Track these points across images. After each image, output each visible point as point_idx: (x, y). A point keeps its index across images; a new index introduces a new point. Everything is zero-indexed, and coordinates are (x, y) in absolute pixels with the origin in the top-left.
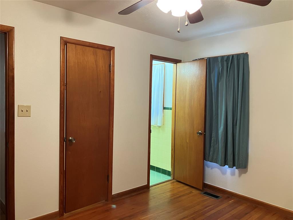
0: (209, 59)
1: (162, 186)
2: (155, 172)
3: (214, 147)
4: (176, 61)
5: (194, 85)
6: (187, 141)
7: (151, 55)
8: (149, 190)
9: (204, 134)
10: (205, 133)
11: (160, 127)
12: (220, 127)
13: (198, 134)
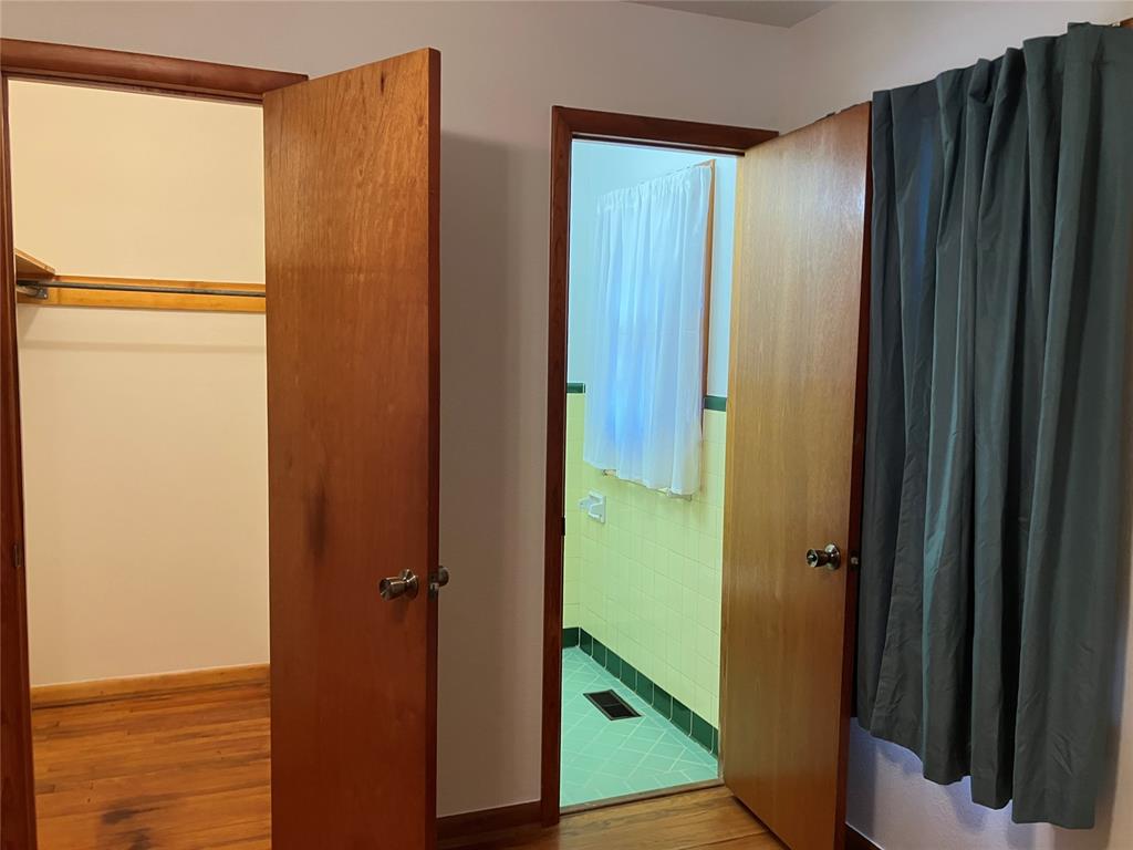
0: (885, 100)
1: (632, 820)
2: (668, 721)
3: (901, 647)
4: (739, 140)
5: (811, 267)
6: (777, 594)
7: (557, 109)
8: (557, 830)
9: (851, 568)
10: (854, 560)
11: (688, 498)
12: (932, 534)
13: (814, 559)
